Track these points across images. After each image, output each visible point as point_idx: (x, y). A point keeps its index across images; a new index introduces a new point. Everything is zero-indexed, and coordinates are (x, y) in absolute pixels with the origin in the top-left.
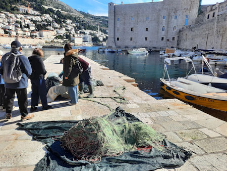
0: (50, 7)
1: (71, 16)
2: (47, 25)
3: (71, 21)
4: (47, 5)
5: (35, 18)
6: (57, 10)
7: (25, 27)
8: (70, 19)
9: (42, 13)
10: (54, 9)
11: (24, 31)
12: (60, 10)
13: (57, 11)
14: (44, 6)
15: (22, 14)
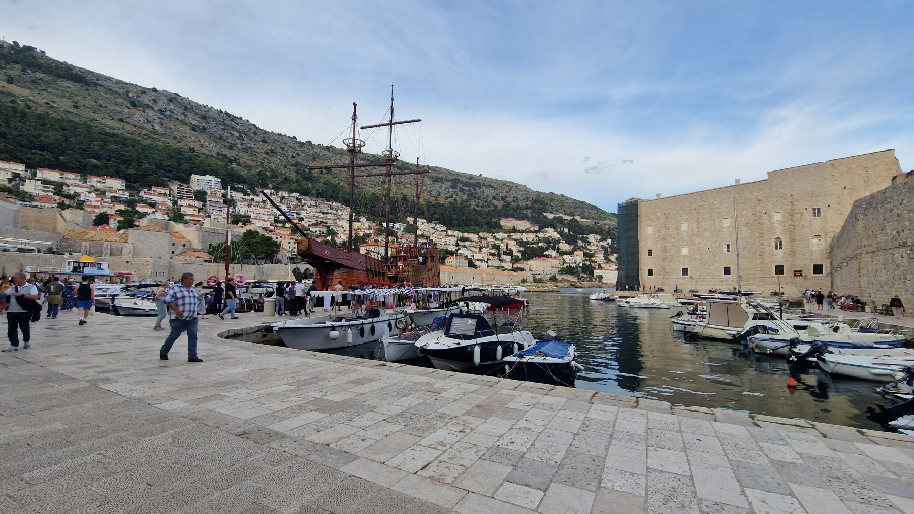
0: (558, 215)
1: (599, 228)
2: (547, 249)
3: (599, 237)
4: (551, 212)
5: (525, 237)
6: (570, 218)
7: (505, 254)
8: (596, 233)
9: (541, 228)
10: (565, 217)
11: (501, 261)
12: (578, 218)
13: (571, 221)
14: (545, 214)
15: (505, 232)
